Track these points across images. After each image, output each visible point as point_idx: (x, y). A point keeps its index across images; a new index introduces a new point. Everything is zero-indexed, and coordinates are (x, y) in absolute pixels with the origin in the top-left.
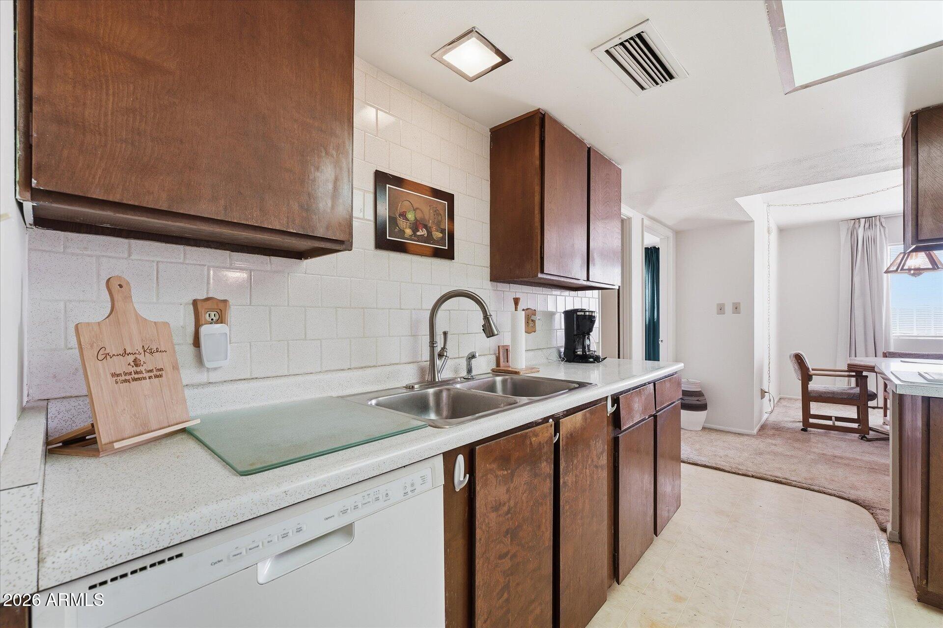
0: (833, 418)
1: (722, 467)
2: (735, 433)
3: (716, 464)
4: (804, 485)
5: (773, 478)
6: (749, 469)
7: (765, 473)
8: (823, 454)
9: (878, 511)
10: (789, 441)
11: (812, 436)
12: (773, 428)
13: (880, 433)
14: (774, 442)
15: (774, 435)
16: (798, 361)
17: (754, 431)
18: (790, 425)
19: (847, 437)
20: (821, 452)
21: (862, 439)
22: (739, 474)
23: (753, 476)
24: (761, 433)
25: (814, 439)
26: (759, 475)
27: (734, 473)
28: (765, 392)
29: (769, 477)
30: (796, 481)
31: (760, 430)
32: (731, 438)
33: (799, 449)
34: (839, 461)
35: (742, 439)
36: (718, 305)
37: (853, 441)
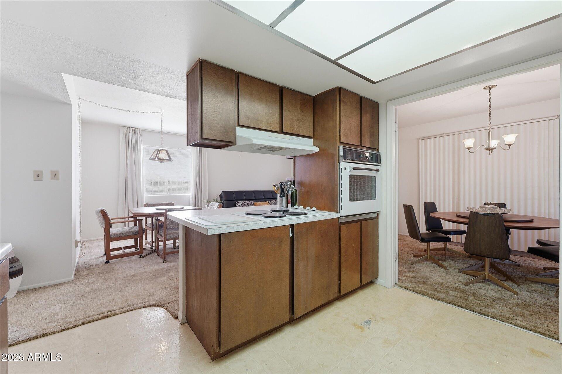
0: (122, 248)
1: (49, 331)
2: (55, 285)
3: (42, 330)
4: (124, 309)
5: (100, 316)
6: (78, 318)
7: (92, 315)
8: (125, 277)
9: (169, 305)
10: (101, 275)
11: (113, 265)
12: (86, 268)
13: (147, 250)
14: (90, 281)
15: (88, 274)
16: (103, 215)
17: (72, 277)
18: (97, 262)
19: (133, 259)
20: (124, 275)
21: (140, 257)
22: (69, 329)
23: (83, 324)
24: (77, 276)
25: (116, 267)
26: (88, 320)
27: (64, 330)
28: (78, 242)
29: (97, 316)
30: (117, 310)
31: (75, 274)
32: (51, 293)
33: (109, 279)
34: (136, 278)
35: (63, 288)
36: (52, 172)
37: (136, 260)
